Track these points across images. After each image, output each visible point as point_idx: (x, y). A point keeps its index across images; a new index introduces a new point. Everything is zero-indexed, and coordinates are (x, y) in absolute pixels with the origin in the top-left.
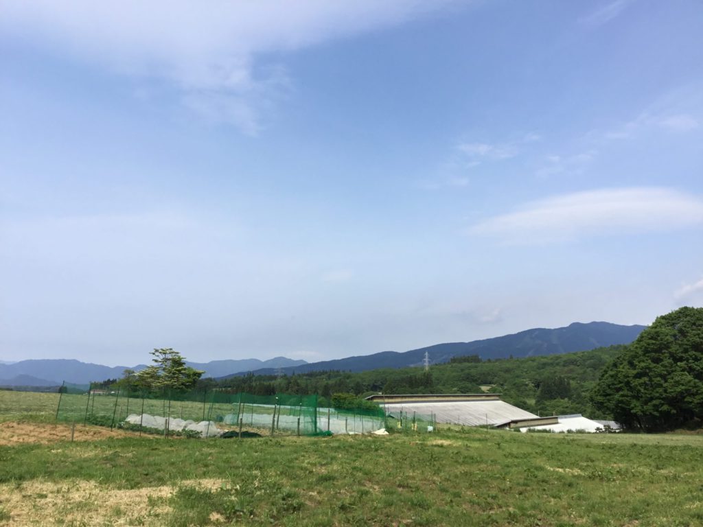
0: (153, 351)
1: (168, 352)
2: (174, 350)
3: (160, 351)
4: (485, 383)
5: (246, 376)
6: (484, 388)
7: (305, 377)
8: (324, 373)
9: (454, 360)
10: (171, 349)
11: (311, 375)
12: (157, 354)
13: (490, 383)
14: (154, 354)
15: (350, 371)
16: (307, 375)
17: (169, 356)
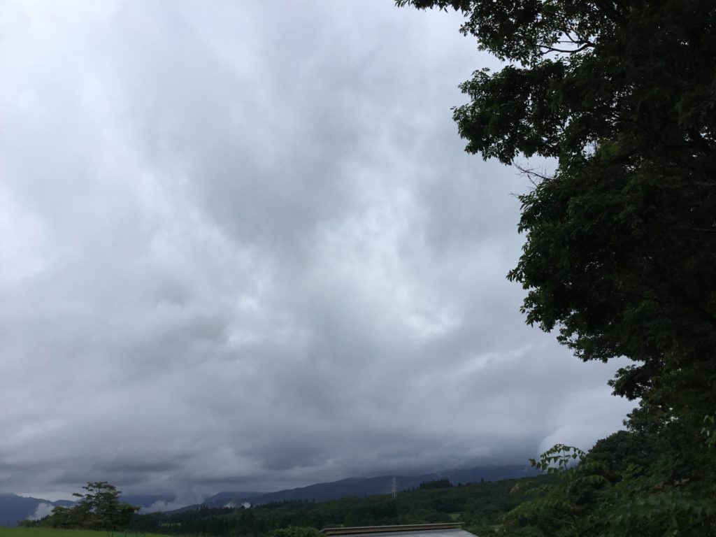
0: (87, 485)
1: (103, 486)
2: (108, 484)
3: (94, 485)
4: (454, 511)
5: (199, 509)
6: (454, 516)
7: (265, 509)
8: (285, 503)
9: (423, 486)
10: (106, 483)
11: (271, 506)
12: (90, 488)
13: (461, 510)
14: (87, 488)
15: (314, 501)
16: (266, 506)
17: (103, 491)
